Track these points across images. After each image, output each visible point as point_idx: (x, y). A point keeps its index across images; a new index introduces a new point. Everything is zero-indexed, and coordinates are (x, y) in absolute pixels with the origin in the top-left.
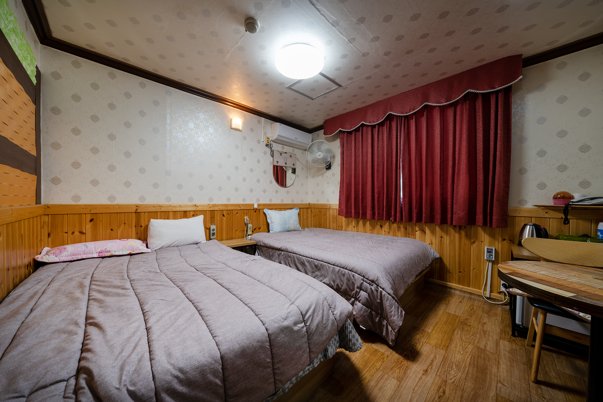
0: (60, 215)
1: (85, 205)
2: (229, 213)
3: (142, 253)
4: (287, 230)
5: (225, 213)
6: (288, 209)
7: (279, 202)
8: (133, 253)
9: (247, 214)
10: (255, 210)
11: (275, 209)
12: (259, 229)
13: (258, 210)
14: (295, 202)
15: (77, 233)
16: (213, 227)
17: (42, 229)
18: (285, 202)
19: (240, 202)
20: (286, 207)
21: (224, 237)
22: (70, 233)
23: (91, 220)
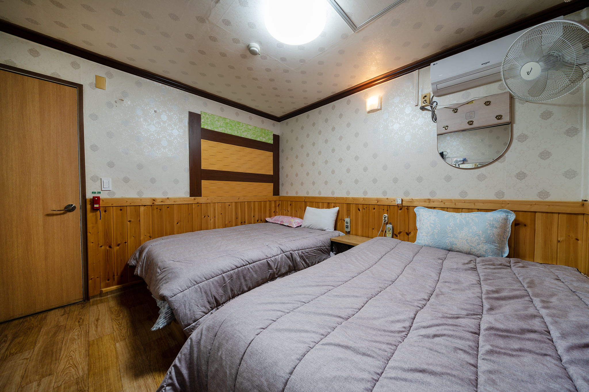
0: (285, 201)
1: (289, 197)
2: (365, 208)
3: (291, 227)
4: (449, 248)
5: (360, 207)
6: (479, 210)
7: (456, 196)
8: (289, 226)
9: (388, 210)
10: (400, 207)
11: (443, 209)
12: (408, 234)
13: (406, 207)
14: (507, 197)
15: (287, 211)
16: (347, 220)
17: (277, 207)
18: (471, 196)
19: (380, 196)
20: (472, 206)
21: (360, 233)
22: (285, 210)
23: (291, 205)
